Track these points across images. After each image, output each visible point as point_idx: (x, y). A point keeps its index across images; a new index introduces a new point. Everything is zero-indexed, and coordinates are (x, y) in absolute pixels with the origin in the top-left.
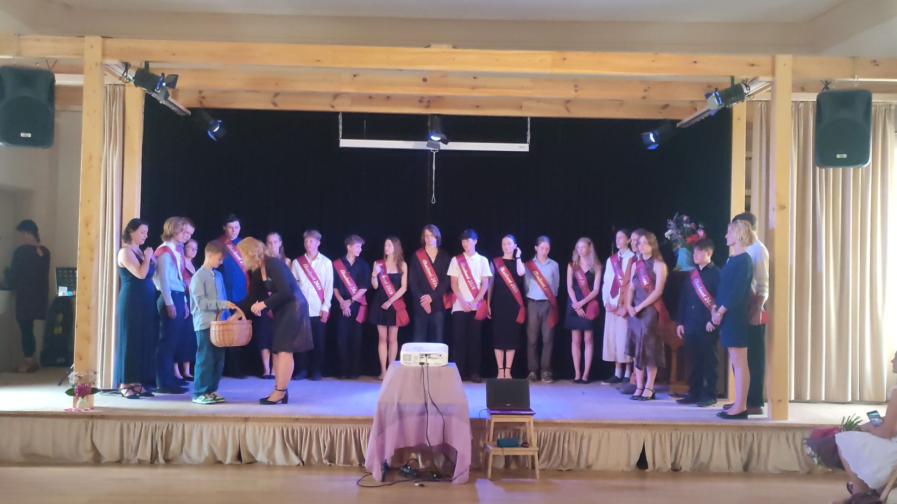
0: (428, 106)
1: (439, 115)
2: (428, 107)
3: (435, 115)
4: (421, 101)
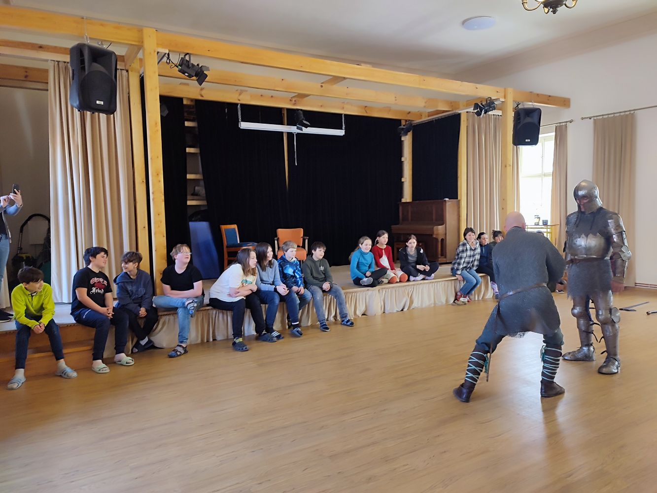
0: (295, 104)
3: (298, 110)
4: (291, 100)
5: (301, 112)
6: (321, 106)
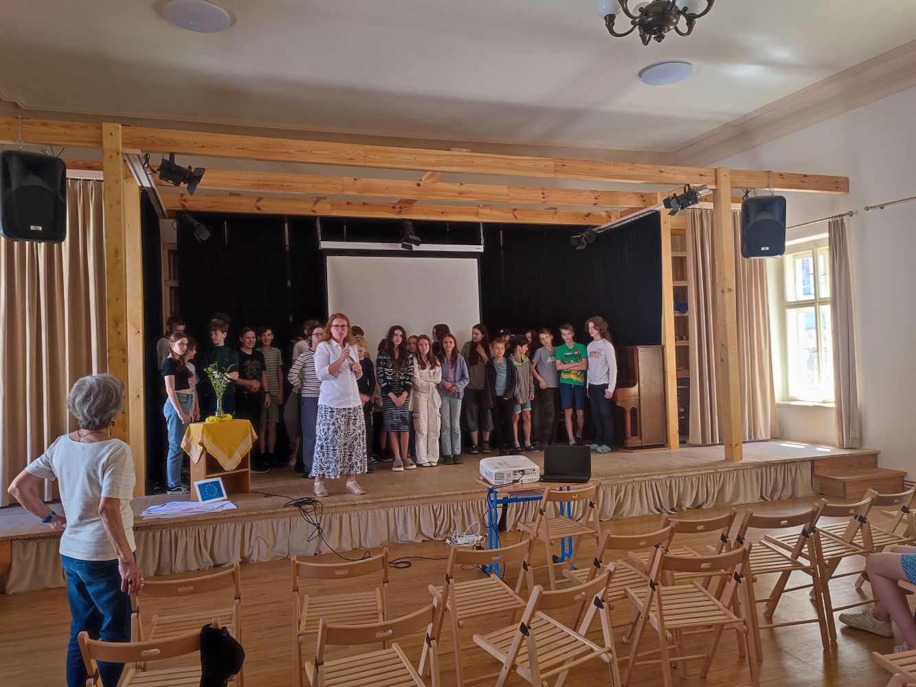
1: (410, 220)
2: (400, 212)
4: (393, 207)
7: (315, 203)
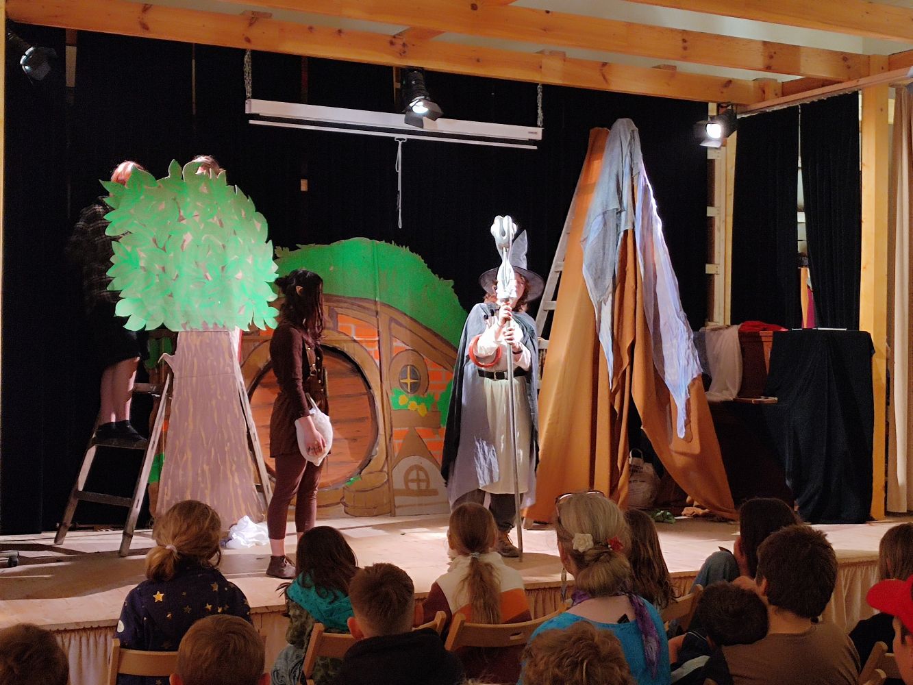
0: (404, 52)
1: (421, 70)
2: (402, 54)
3: (412, 69)
4: (392, 43)
5: (420, 76)
6: (478, 61)
7: (251, 24)
